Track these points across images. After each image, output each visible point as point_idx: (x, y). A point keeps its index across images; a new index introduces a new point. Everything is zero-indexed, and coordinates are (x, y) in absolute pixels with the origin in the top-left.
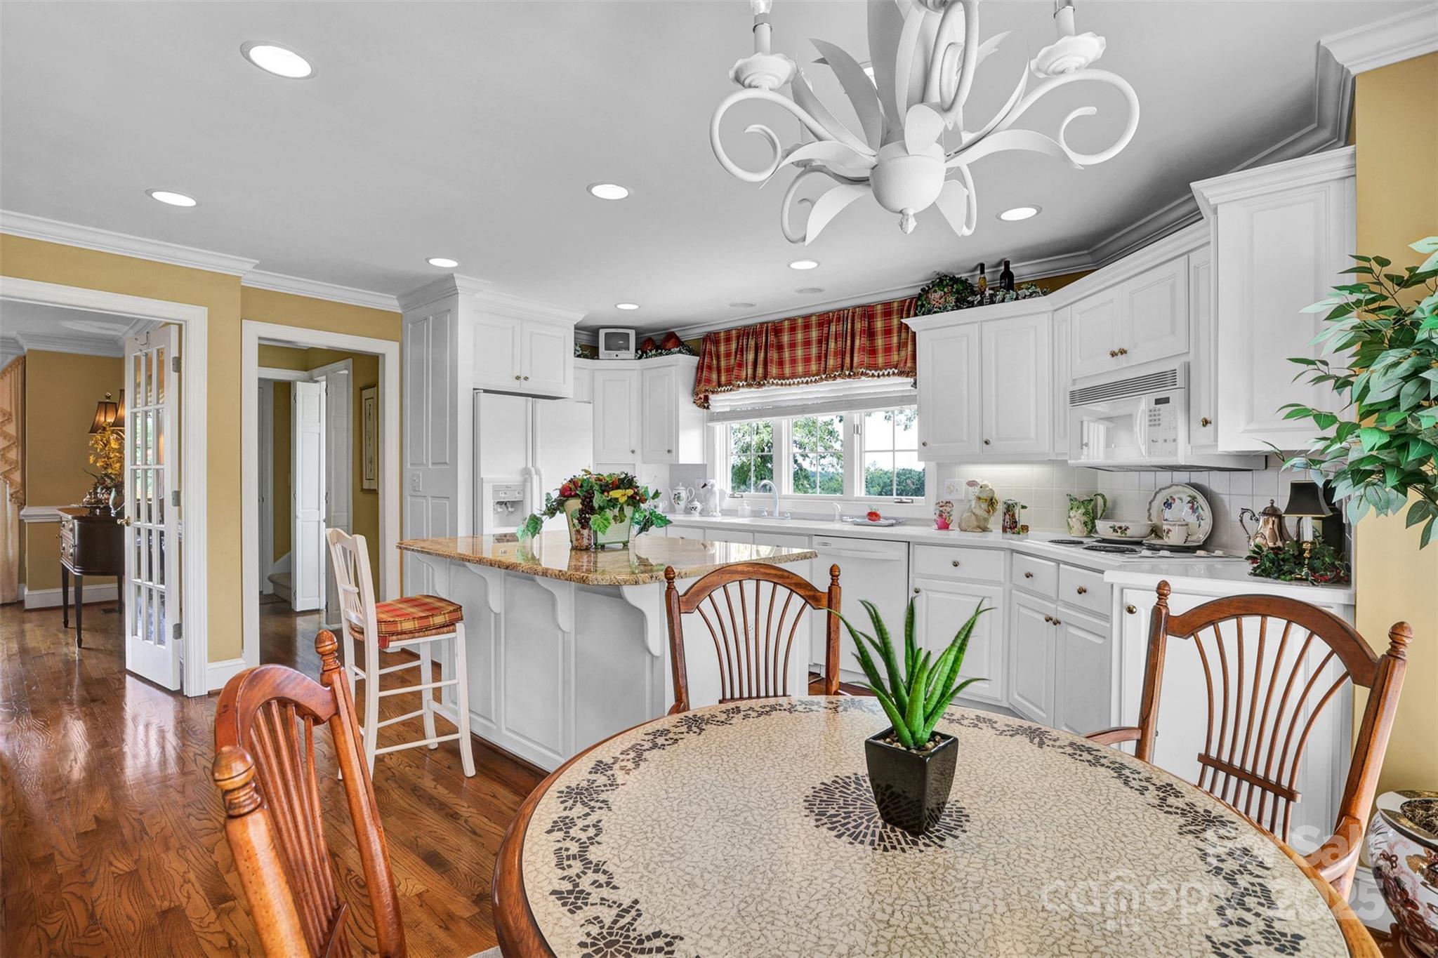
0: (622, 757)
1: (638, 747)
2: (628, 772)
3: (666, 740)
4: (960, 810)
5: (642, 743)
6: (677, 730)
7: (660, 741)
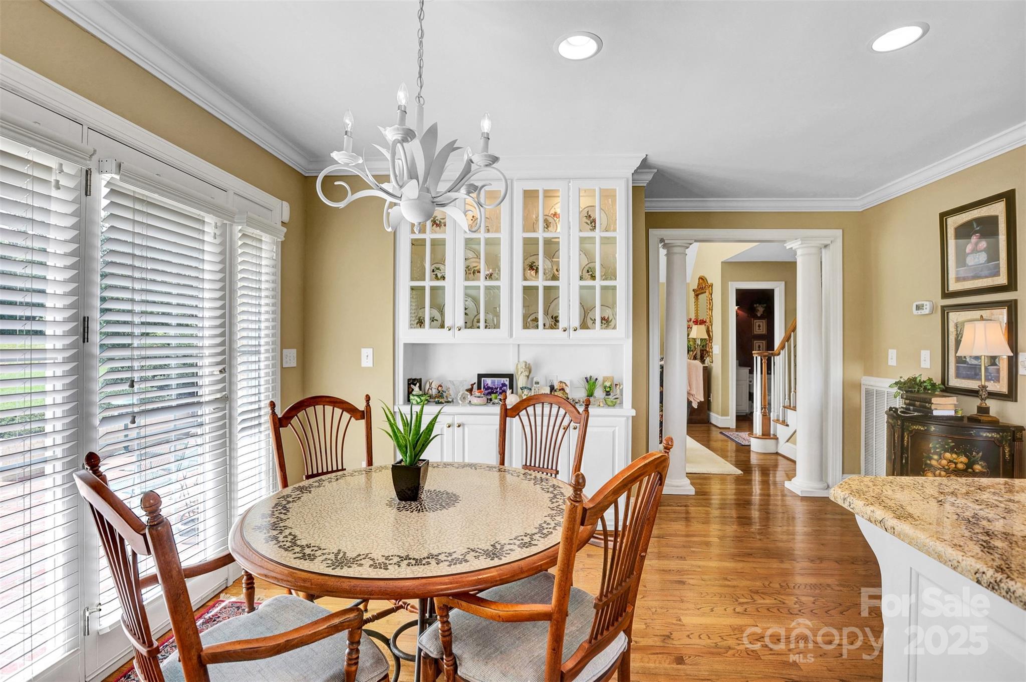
0: (551, 530)
1: (543, 536)
2: (545, 522)
3: (522, 540)
4: (391, 506)
5: (540, 539)
6: (512, 547)
7: (527, 539)
